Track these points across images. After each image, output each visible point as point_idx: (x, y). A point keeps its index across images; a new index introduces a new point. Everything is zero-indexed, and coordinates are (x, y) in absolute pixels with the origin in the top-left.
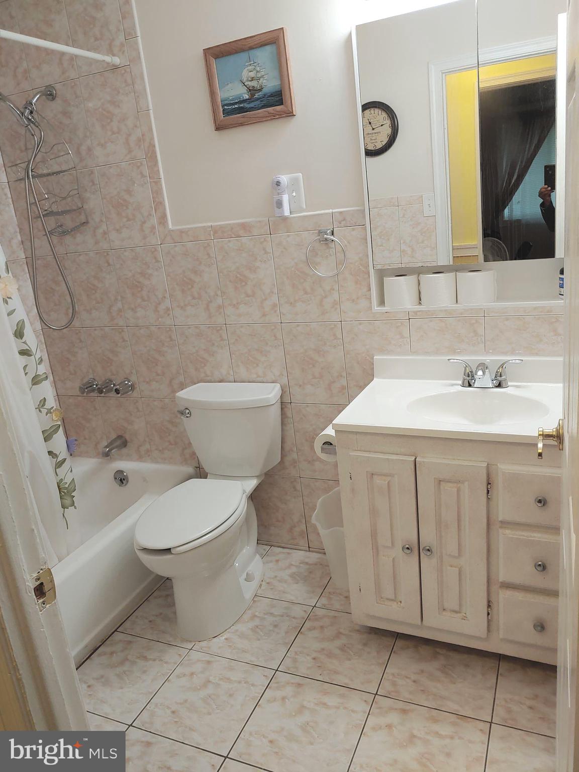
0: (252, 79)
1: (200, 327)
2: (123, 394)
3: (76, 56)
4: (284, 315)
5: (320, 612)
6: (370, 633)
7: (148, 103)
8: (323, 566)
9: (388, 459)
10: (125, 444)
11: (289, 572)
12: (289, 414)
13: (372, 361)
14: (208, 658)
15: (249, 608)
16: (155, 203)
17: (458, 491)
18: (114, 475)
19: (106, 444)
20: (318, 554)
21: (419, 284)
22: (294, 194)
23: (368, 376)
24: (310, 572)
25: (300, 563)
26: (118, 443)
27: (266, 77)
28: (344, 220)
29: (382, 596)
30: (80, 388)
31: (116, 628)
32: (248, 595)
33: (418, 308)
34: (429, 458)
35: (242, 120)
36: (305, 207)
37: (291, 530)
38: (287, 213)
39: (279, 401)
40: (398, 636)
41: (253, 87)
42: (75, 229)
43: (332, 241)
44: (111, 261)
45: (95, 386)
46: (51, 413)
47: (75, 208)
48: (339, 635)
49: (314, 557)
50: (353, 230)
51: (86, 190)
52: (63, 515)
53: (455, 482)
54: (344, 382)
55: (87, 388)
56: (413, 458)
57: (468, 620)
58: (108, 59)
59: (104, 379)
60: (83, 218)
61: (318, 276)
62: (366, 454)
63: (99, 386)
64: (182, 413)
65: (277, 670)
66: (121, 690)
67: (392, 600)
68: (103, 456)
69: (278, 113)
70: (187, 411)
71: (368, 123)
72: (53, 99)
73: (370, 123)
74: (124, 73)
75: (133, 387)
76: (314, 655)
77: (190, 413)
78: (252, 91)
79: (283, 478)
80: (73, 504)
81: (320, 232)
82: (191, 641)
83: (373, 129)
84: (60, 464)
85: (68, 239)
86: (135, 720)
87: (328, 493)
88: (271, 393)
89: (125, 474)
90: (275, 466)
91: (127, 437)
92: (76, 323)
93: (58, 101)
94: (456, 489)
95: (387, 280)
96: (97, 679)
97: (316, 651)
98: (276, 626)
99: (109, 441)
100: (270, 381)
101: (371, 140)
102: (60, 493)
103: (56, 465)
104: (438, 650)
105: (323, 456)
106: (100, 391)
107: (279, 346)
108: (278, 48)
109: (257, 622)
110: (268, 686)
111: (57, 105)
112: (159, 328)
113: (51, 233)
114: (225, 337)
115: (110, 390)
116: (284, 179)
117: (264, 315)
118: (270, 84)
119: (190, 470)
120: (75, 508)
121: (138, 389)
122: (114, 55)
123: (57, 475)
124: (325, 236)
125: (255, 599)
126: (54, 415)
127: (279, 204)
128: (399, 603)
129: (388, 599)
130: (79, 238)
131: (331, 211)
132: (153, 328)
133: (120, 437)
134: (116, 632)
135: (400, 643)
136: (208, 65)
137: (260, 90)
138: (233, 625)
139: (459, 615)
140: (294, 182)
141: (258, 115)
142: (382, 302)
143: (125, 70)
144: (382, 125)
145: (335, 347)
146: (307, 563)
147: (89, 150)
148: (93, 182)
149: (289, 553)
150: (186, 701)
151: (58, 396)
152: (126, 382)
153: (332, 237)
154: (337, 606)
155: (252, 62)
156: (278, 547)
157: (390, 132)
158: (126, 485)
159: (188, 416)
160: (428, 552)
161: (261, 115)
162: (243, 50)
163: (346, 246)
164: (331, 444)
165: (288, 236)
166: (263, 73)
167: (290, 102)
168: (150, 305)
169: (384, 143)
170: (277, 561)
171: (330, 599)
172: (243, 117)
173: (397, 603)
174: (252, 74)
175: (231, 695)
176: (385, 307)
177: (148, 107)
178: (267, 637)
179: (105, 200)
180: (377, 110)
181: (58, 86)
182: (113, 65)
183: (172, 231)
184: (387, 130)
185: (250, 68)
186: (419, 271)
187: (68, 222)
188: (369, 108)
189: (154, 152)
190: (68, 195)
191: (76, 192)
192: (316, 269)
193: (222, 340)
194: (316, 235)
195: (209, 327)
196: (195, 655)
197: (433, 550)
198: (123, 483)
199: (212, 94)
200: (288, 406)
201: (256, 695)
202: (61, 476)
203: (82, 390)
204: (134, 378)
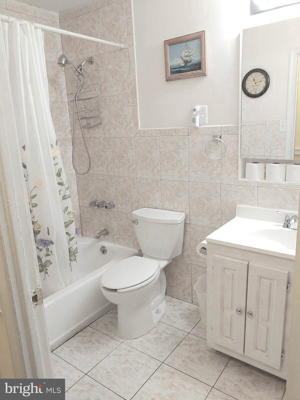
0: (187, 56)
1: (148, 180)
2: (109, 209)
3: (104, 44)
4: (191, 177)
5: (191, 336)
6: (216, 353)
7: (135, 66)
8: (198, 312)
9: (233, 261)
10: (107, 233)
11: (179, 312)
12: (188, 229)
13: (235, 207)
14: (129, 348)
15: (155, 327)
16: (133, 116)
17: (271, 284)
18: (100, 248)
19: (99, 232)
20: (196, 306)
21: (265, 168)
22: (202, 116)
23: (232, 215)
24: (191, 315)
25: (186, 309)
26: (104, 232)
27: (194, 55)
28: (227, 131)
29: (224, 334)
30: (90, 204)
31: (89, 324)
32: (156, 320)
33: (264, 181)
34: (256, 264)
35: (179, 77)
36: (207, 123)
37: (183, 291)
38: (197, 125)
39: (184, 222)
40: (231, 358)
41: (187, 60)
42: (96, 126)
43: (220, 141)
44: (110, 143)
45: (97, 203)
46: (70, 214)
47: (96, 116)
48: (199, 351)
49: (194, 307)
50: (232, 136)
51: (102, 108)
52: (70, 264)
53: (269, 279)
54: (219, 216)
55: (93, 204)
56: (248, 263)
57: (270, 358)
58: (118, 45)
59: (101, 201)
60: (99, 121)
61: (211, 159)
62: (223, 257)
63: (98, 204)
64: (134, 222)
65: (163, 363)
66: (85, 356)
67: (229, 338)
68: (96, 238)
69: (198, 74)
70: (136, 221)
71: (253, 80)
72: (92, 63)
73: (254, 80)
74: (125, 52)
75: (114, 206)
76: (184, 359)
77: (138, 222)
78: (186, 62)
79: (182, 263)
80: (75, 260)
81: (214, 136)
82: (123, 339)
83: (256, 83)
84: (71, 239)
85: (91, 131)
86: (88, 372)
87: (205, 274)
88: (179, 217)
89: (106, 248)
90: (178, 256)
91: (109, 230)
92: (91, 172)
93: (94, 64)
94: (269, 283)
95: (248, 164)
96: (75, 348)
97: (185, 357)
98: (167, 339)
99: (100, 231)
100: (180, 211)
101: (254, 89)
102: (69, 253)
103: (69, 240)
104: (252, 371)
105: (201, 255)
106: (99, 206)
107: (187, 193)
108: (201, 41)
109: (158, 335)
110: (157, 370)
111: (93, 67)
112: (129, 178)
113: (83, 127)
114: (160, 186)
115: (103, 206)
116: (198, 108)
117: (180, 177)
118: (195, 59)
119: (136, 251)
120: (76, 262)
121: (116, 207)
122: (121, 43)
123: (69, 245)
124: (216, 138)
125: (159, 323)
126: (71, 215)
127: (194, 121)
128: (232, 340)
129: (227, 337)
130: (97, 130)
131: (221, 126)
132: (126, 178)
133: (105, 230)
134: (88, 326)
135: (231, 362)
136: (166, 48)
137: (190, 62)
138: (145, 334)
139: (265, 353)
140: (203, 110)
141: (188, 75)
142: (244, 176)
143: (126, 51)
144: (261, 81)
145: (216, 197)
146: (190, 310)
147: (106, 88)
148: (105, 103)
149: (181, 303)
150: (114, 368)
151: (79, 206)
152: (111, 203)
153: (220, 140)
154: (201, 335)
155: (188, 48)
156: (176, 298)
157: (265, 85)
158: (105, 254)
159: (137, 223)
160: (250, 315)
161: (189, 75)
162: (183, 42)
163: (227, 145)
164: (206, 249)
165: (197, 137)
166: (192, 53)
167: (205, 68)
168: (126, 166)
169: (261, 91)
170: (174, 305)
171: (198, 330)
172: (180, 75)
173: (231, 340)
174: (187, 54)
175: (137, 371)
176: (245, 179)
177: (135, 69)
178: (161, 344)
179: (110, 113)
180: (258, 73)
181: (95, 58)
182: (121, 48)
183: (140, 131)
184: (263, 84)
185: (186, 50)
186: (266, 161)
187: (92, 122)
188: (254, 72)
189: (136, 91)
190: (93, 109)
191: (97, 108)
192: (210, 155)
193: (158, 187)
194: (212, 137)
195: (153, 180)
196: (123, 346)
197: (253, 315)
198: (104, 253)
199: (166, 63)
200: (188, 225)
201: (150, 373)
202: (71, 245)
203: (90, 205)
204: (115, 202)
